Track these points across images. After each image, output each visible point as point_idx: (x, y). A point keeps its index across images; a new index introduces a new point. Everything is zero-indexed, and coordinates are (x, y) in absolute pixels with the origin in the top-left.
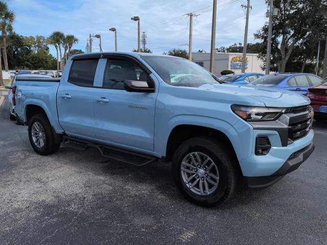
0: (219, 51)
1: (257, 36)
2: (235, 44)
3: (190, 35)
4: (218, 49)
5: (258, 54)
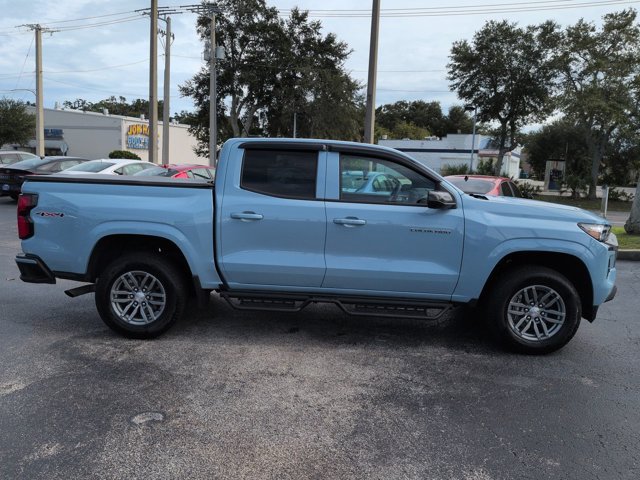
0: (75, 108)
1: (186, 91)
2: (113, 98)
3: (38, 72)
4: (70, 103)
5: (189, 126)
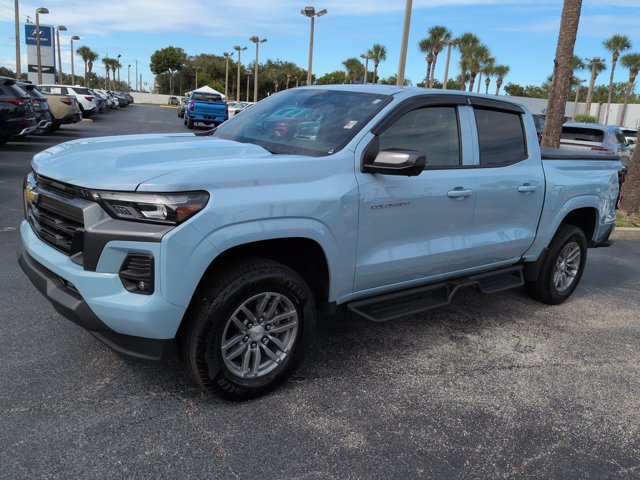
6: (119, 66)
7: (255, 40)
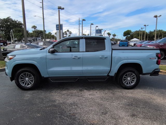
6: (116, 36)
7: (145, 26)
